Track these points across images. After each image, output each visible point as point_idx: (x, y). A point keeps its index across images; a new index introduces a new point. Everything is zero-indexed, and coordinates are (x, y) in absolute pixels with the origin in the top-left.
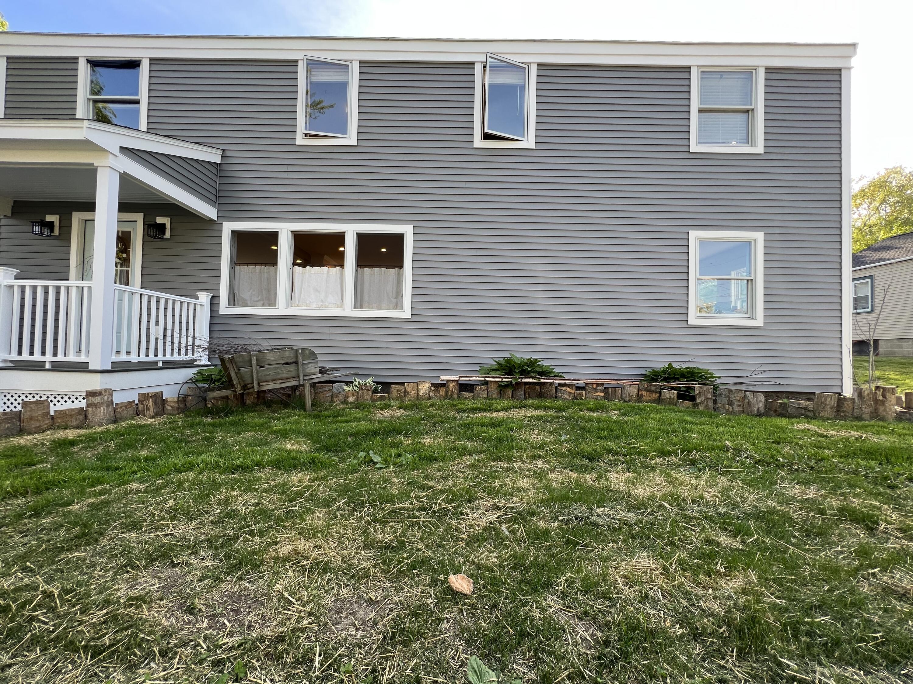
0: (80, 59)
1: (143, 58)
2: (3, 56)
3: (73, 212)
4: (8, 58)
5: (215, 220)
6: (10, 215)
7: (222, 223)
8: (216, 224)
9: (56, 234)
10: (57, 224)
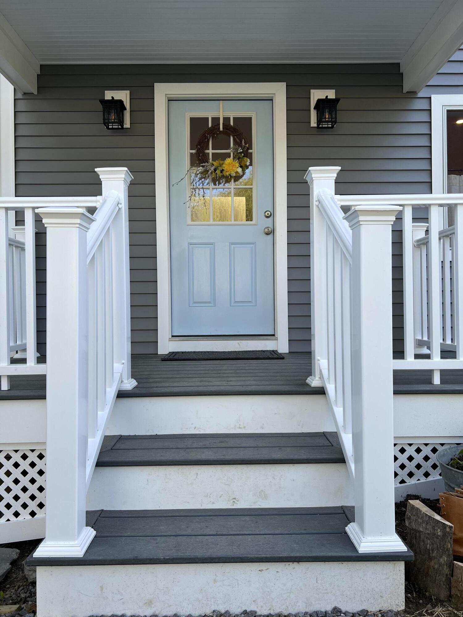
3: (155, 84)
5: (415, 93)
6: (36, 93)
7: (430, 98)
8: (418, 100)
9: (127, 125)
10: (127, 105)
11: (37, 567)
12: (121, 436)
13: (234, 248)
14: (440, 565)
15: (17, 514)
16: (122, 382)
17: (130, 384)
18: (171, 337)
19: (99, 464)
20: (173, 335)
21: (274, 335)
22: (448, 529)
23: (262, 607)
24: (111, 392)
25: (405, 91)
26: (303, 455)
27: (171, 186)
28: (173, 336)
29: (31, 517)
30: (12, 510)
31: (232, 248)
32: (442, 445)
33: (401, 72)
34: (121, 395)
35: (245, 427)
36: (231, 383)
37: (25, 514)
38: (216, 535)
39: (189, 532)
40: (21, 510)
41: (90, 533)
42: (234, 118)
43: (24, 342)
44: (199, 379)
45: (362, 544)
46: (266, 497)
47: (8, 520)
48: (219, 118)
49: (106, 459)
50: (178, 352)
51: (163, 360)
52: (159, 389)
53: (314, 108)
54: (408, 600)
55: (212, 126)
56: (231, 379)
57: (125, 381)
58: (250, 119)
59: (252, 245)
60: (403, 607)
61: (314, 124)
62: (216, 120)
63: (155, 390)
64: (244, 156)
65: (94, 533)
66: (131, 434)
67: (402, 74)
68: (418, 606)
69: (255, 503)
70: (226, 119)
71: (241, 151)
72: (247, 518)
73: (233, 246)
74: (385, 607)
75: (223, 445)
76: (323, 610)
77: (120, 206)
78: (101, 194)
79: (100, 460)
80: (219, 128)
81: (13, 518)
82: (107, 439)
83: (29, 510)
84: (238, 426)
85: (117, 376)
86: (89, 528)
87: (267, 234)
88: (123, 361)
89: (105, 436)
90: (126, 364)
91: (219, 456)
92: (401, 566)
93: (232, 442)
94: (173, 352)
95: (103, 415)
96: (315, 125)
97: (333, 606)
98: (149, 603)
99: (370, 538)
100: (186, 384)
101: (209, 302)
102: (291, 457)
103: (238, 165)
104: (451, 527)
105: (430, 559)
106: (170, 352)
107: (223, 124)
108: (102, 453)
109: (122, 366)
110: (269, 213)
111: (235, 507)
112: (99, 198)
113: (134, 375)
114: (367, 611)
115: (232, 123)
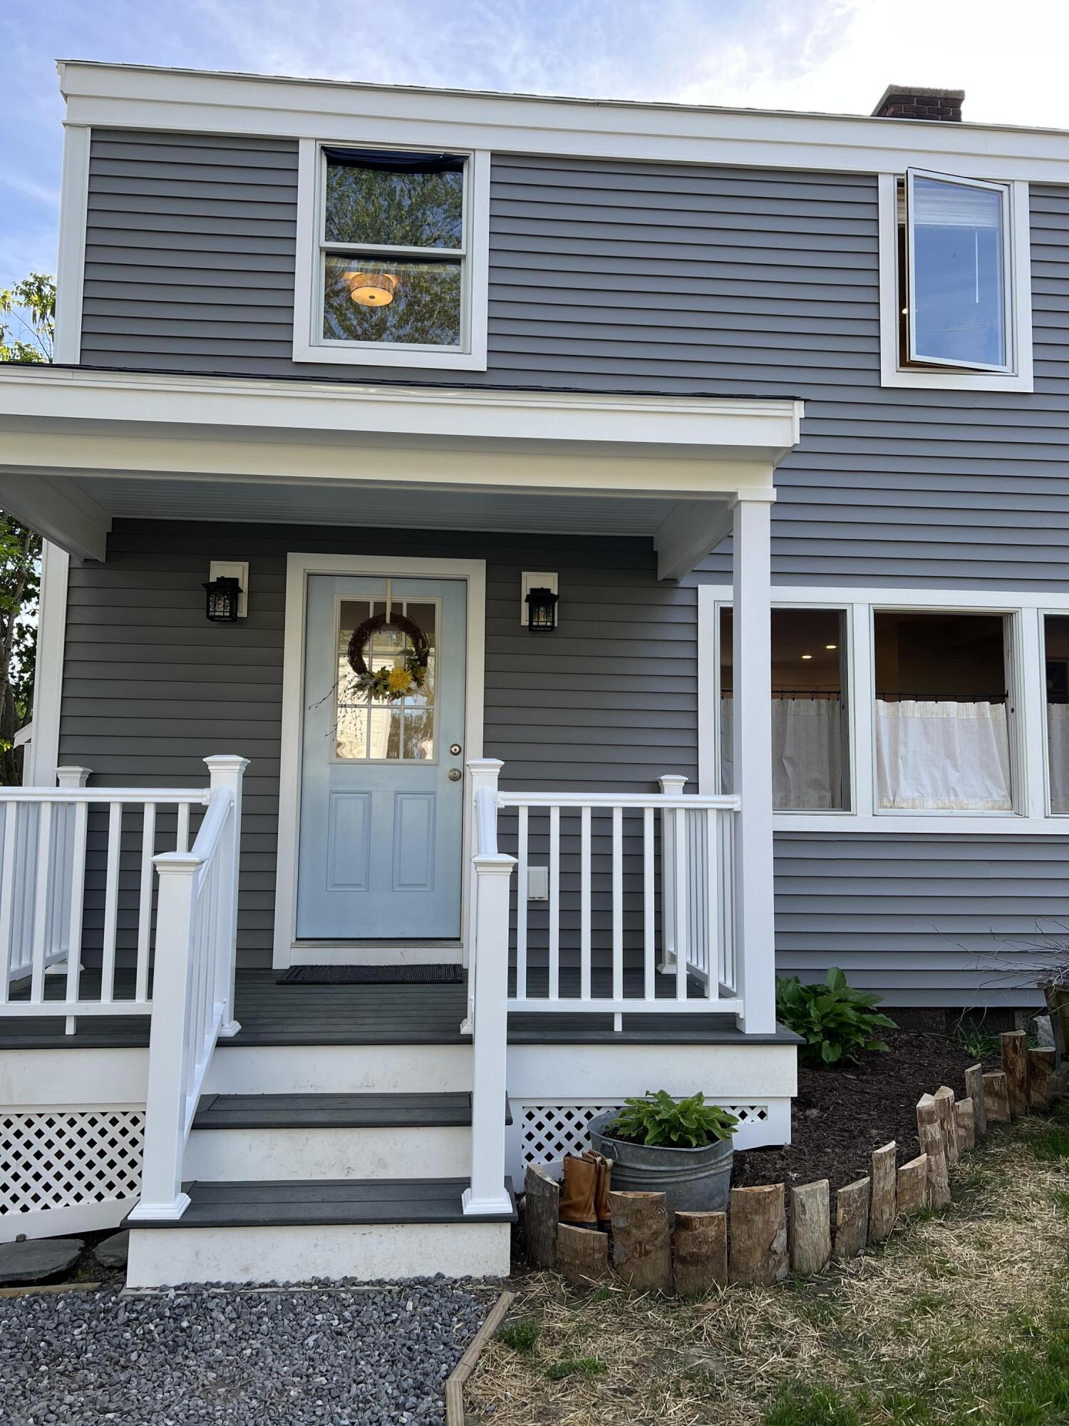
0: (302, 145)
1: (474, 150)
2: (85, 126)
3: (289, 554)
4: (96, 130)
5: (675, 580)
6: (102, 559)
7: (697, 588)
8: (679, 590)
9: (243, 612)
10: (244, 585)
11: (131, 1230)
12: (219, 1095)
13: (402, 799)
14: (548, 1228)
15: (78, 1197)
16: (222, 1025)
17: (232, 1029)
18: (294, 941)
19: (196, 1126)
20: (299, 937)
21: (459, 939)
22: (554, 1190)
23: (363, 1273)
24: (210, 1040)
25: (660, 578)
26: (430, 1117)
27: (307, 708)
28: (297, 939)
29: (96, 1201)
30: (73, 1192)
31: (399, 800)
32: (599, 1108)
33: (655, 550)
34: (222, 1043)
35: (373, 1085)
36: (365, 1028)
37: (89, 1197)
38: (323, 1202)
39: (293, 1200)
40: (84, 1192)
41: (186, 1200)
42: (408, 604)
43: (64, 948)
44: (324, 1021)
45: (468, 1206)
46: (385, 1166)
47: (67, 1205)
48: (385, 603)
49: (203, 1121)
50: (304, 967)
51: (278, 984)
52: (271, 1035)
53: (526, 601)
54: (514, 1267)
55: (374, 617)
56: (367, 1021)
57: (227, 1025)
58: (434, 606)
59: (429, 796)
60: (508, 1274)
61: (525, 622)
62: (380, 606)
63: (264, 1037)
64: (420, 665)
65: (189, 1200)
66: (231, 1094)
67: (657, 552)
68: (524, 1272)
69: (373, 1173)
70: (397, 606)
71: (417, 657)
72: (360, 1188)
73: (399, 796)
74: (489, 1272)
75: (343, 1106)
76: (426, 1276)
77: (232, 804)
78: (208, 786)
79: (197, 1121)
80: (385, 621)
81: (73, 1203)
82: (203, 1098)
83: (94, 1192)
84: (365, 1084)
85: (217, 1019)
86: (184, 1194)
87: (454, 779)
88: (225, 1000)
89: (202, 1096)
90: (228, 1004)
91: (335, 1117)
92: (506, 1229)
93: (353, 1104)
94: (297, 967)
95: (200, 1068)
96: (527, 624)
97: (436, 1272)
98: (246, 1269)
99: (477, 1200)
100: (305, 1029)
101: (359, 885)
102: (416, 1119)
103: (410, 678)
104: (556, 1187)
105: (540, 1223)
106: (291, 967)
107: (391, 614)
108: (197, 1115)
109: (224, 1005)
110: (458, 749)
111: (350, 1177)
112: (205, 791)
113: (237, 1017)
114: (471, 1277)
115: (405, 614)
